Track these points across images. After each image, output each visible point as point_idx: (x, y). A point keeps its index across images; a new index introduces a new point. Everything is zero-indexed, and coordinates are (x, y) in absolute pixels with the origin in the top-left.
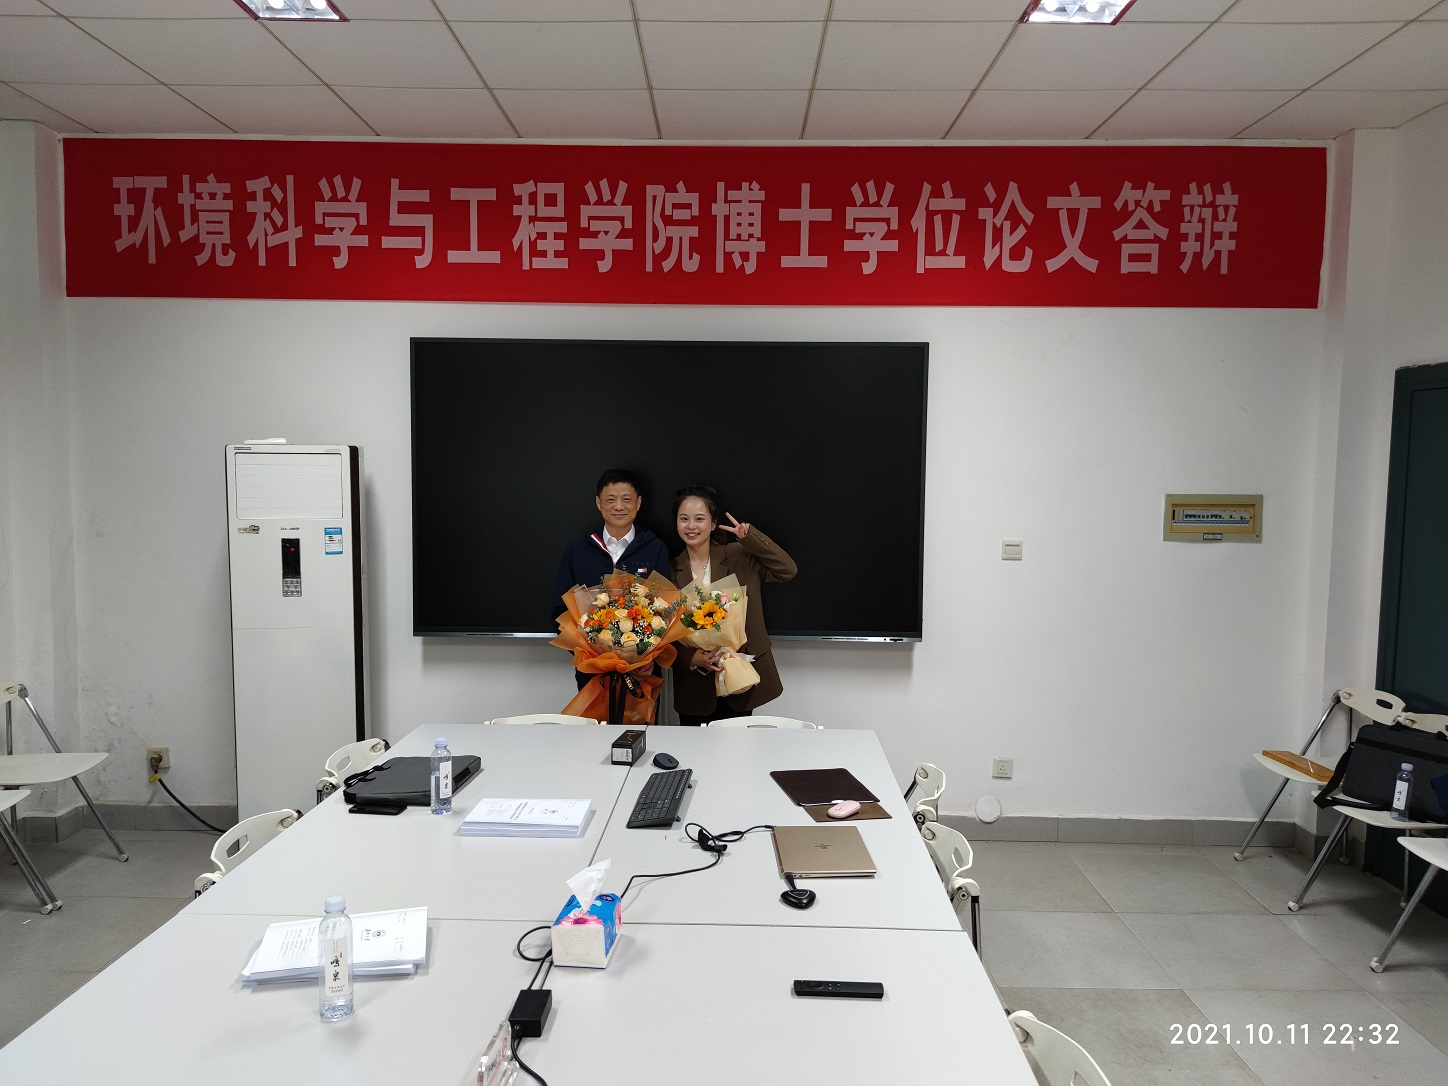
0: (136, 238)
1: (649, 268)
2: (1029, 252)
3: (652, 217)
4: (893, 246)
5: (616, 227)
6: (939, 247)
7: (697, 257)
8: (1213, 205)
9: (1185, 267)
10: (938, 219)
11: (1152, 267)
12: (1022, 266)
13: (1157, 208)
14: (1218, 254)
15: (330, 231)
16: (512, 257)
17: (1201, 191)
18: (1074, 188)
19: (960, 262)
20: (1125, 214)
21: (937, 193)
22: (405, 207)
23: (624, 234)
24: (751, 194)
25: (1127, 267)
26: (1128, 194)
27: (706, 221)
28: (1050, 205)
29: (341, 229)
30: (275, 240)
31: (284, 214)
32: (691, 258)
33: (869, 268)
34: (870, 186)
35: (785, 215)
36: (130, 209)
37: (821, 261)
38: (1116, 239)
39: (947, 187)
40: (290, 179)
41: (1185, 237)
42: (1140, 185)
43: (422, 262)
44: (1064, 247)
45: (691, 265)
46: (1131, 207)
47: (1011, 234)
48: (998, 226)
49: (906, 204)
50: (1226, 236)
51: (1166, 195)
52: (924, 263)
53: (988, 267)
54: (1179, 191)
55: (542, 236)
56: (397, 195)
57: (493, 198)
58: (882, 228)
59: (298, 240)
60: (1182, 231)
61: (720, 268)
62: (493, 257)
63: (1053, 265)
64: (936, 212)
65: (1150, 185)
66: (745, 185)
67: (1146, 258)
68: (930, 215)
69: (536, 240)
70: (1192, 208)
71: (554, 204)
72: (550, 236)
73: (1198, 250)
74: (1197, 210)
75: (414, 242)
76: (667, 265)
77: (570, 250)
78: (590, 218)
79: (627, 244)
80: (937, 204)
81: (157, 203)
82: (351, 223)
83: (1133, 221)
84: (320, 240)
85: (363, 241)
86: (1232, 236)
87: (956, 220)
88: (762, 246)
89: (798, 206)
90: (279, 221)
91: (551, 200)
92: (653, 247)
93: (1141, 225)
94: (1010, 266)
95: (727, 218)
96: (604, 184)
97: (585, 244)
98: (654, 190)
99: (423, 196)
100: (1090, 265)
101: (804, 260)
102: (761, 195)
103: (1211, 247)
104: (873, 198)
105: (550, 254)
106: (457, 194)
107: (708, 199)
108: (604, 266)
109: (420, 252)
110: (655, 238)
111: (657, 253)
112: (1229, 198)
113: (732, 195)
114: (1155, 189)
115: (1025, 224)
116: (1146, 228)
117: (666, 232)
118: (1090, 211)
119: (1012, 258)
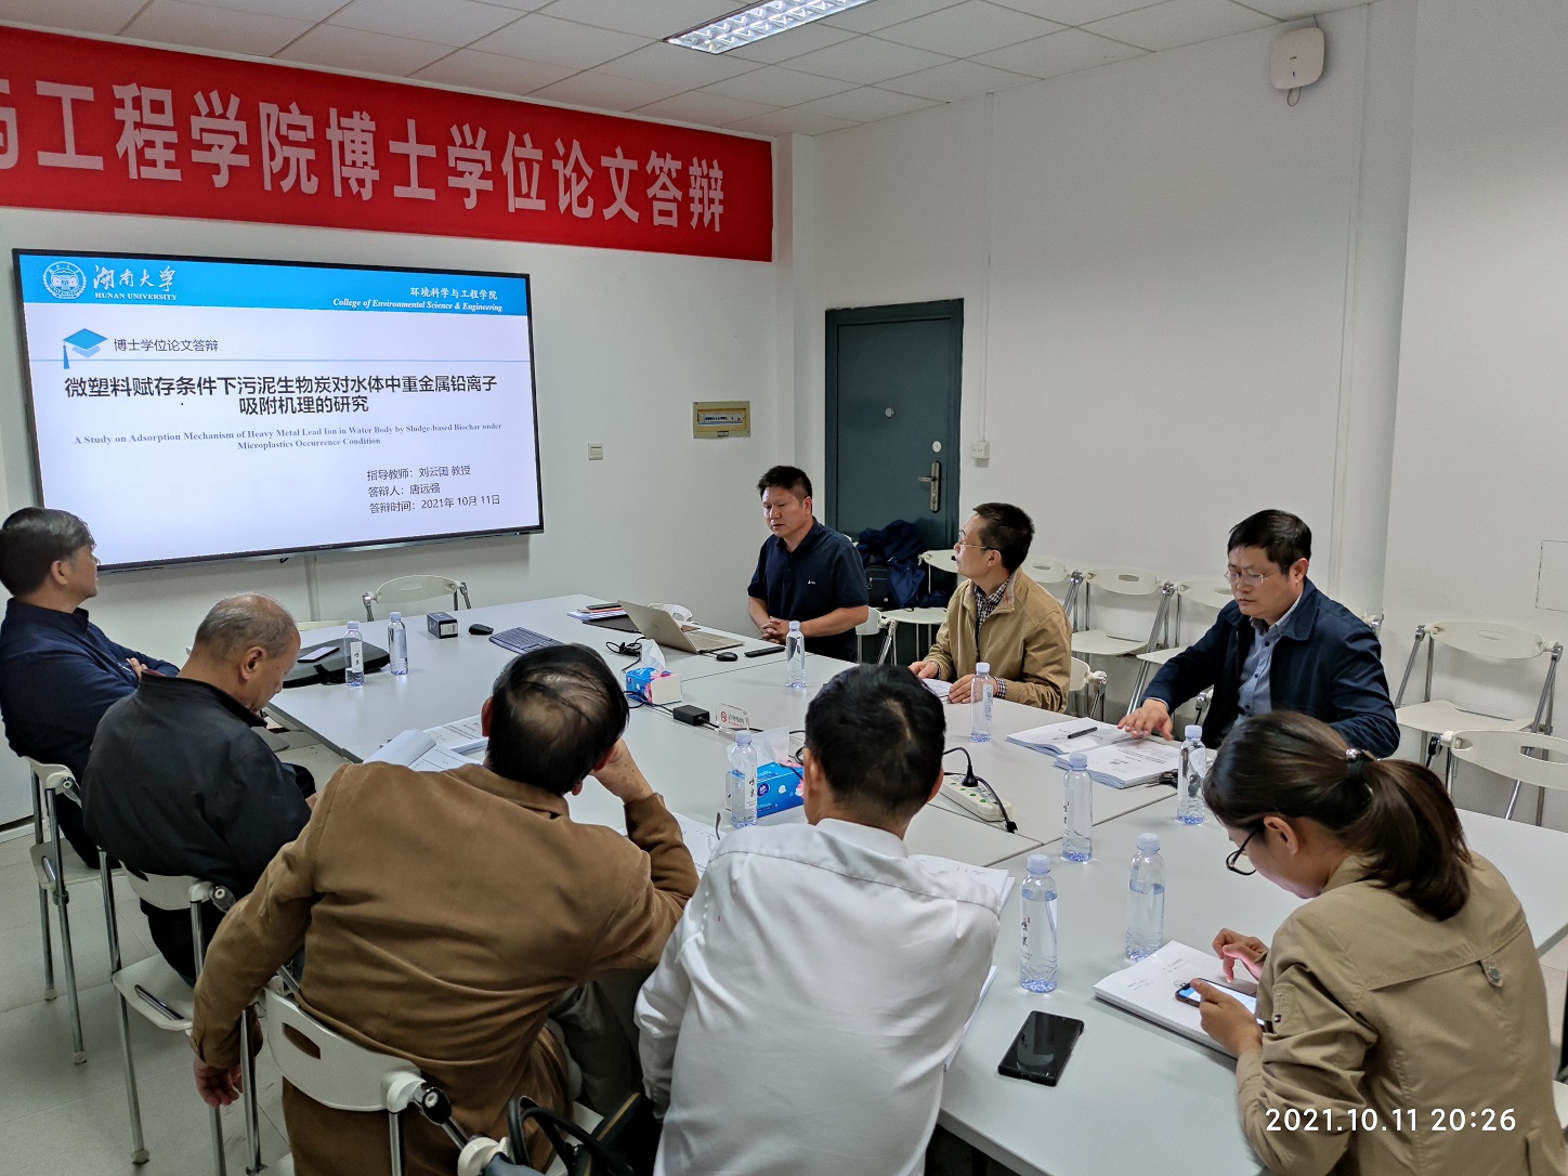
1: (268, 186)
2: (591, 201)
3: (268, 136)
4: (488, 185)
5: (230, 142)
6: (524, 190)
7: (315, 180)
8: (710, 179)
9: (694, 223)
10: (522, 165)
11: (673, 222)
12: (584, 213)
13: (674, 175)
14: (713, 214)
16: (117, 164)
17: (700, 165)
18: (619, 151)
19: (541, 205)
20: (654, 178)
21: (520, 143)
24: (362, 123)
25: (658, 220)
26: (655, 162)
27: (320, 144)
28: (603, 164)
32: (309, 180)
33: (471, 203)
34: (466, 128)
35: (396, 147)
37: (429, 194)
38: (650, 197)
39: (527, 137)
41: (692, 200)
42: (661, 155)
43: (6, 161)
44: (615, 199)
45: (310, 186)
46: (658, 172)
47: (578, 183)
48: (568, 176)
49: (496, 148)
50: (717, 201)
51: (678, 165)
52: (514, 203)
53: (562, 210)
54: (687, 164)
55: (150, 144)
57: (91, 97)
58: (477, 169)
60: (691, 195)
61: (338, 192)
62: (95, 163)
63: (609, 213)
64: (521, 159)
65: (669, 156)
66: (356, 114)
67: (668, 214)
68: (516, 161)
69: (143, 148)
70: (696, 177)
71: (163, 112)
72: (160, 145)
73: (701, 211)
74: (699, 178)
76: (287, 185)
77: (182, 160)
78: (202, 130)
79: (243, 160)
80: (520, 153)
83: (659, 184)
86: (721, 202)
87: (536, 167)
88: (376, 175)
89: (406, 140)
91: (157, 107)
92: (270, 166)
93: (664, 187)
94: (578, 212)
95: (341, 144)
96: (214, 96)
97: (198, 156)
98: (266, 108)
99: (2, 86)
100: (634, 216)
101: (414, 191)
102: (372, 126)
103: (709, 208)
104: (470, 141)
105: (161, 164)
106: (44, 88)
107: (321, 125)
108: (221, 180)
109: (4, 151)
110: (272, 157)
111: (275, 172)
112: (717, 173)
113: (345, 122)
114: (672, 159)
115: (587, 178)
116: (668, 190)
117: (282, 152)
118: (631, 171)
119: (579, 205)
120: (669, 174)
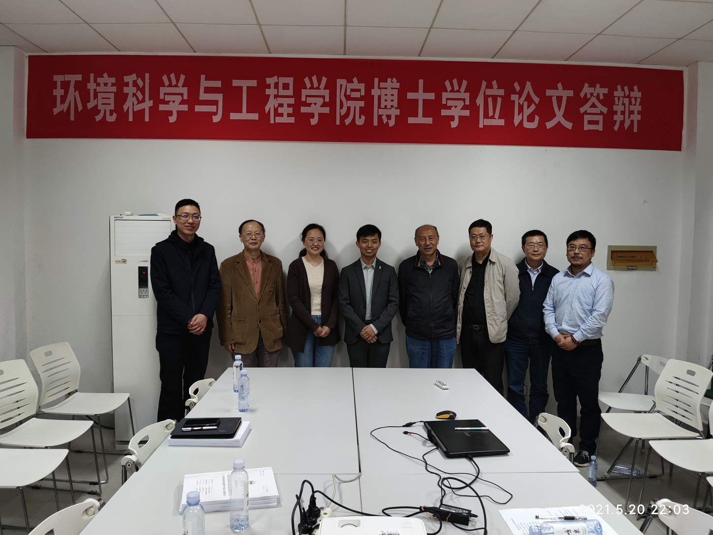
0: (65, 107)
1: (338, 123)
2: (537, 118)
3: (340, 96)
4: (467, 113)
5: (320, 101)
6: (491, 114)
7: (363, 117)
8: (629, 97)
9: (616, 128)
10: (490, 100)
11: (600, 127)
12: (534, 125)
13: (602, 97)
14: (632, 121)
15: (168, 103)
16: (265, 116)
17: (623, 90)
18: (560, 85)
19: (501, 122)
20: (585, 100)
21: (489, 86)
22: (208, 90)
23: (324, 105)
24: (392, 84)
25: (587, 127)
26: (587, 90)
27: (368, 98)
28: (547, 94)
29: (174, 102)
30: (138, 108)
31: (143, 93)
32: (360, 118)
33: (454, 124)
34: (455, 81)
35: (411, 96)
36: (62, 92)
37: (429, 121)
38: (581, 112)
39: (494, 83)
40: (147, 75)
41: (616, 113)
42: (592, 85)
43: (216, 119)
44: (555, 116)
45: (360, 121)
46: (589, 96)
47: (528, 107)
48: (521, 104)
49: (473, 91)
50: (636, 112)
51: (606, 91)
52: (483, 122)
53: (516, 126)
54: (612, 89)
55: (281, 105)
56: (204, 83)
57: (255, 85)
58: (461, 104)
59: (149, 107)
60: (614, 109)
61: (375, 123)
62: (255, 116)
63: (549, 125)
64: (489, 96)
65: (598, 86)
66: (389, 80)
67: (597, 123)
68: (486, 97)
69: (277, 107)
70: (619, 98)
71: (289, 89)
72: (285, 106)
73: (623, 120)
74: (621, 99)
75: (212, 108)
76: (348, 121)
77: (296, 113)
78: (307, 96)
79: (326, 110)
80: (489, 92)
81: (76, 89)
82: (178, 99)
83: (589, 103)
84: (162, 107)
85: (185, 108)
86: (639, 113)
87: (499, 100)
88: (398, 112)
89: (417, 91)
90: (140, 97)
91: (286, 86)
92: (340, 112)
93: (593, 106)
94: (527, 125)
95: (379, 97)
96: (314, 78)
97: (304, 110)
98: (340, 82)
99: (218, 84)
100: (569, 125)
101: (420, 119)
102: (398, 85)
103: (629, 117)
104: (456, 88)
105: (285, 115)
106: (236, 83)
107: (369, 87)
108: (314, 121)
109: (216, 114)
110: (341, 107)
111: (342, 115)
112: (636, 94)
113: (382, 85)
114: (600, 87)
115: (535, 103)
116: (596, 107)
117: (346, 104)
118: (568, 97)
119: (528, 121)
120: (598, 97)
